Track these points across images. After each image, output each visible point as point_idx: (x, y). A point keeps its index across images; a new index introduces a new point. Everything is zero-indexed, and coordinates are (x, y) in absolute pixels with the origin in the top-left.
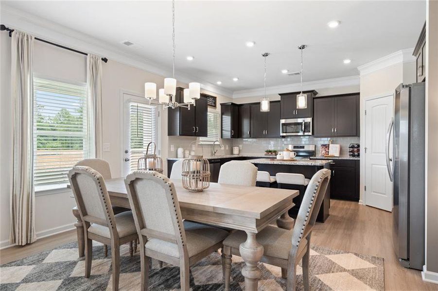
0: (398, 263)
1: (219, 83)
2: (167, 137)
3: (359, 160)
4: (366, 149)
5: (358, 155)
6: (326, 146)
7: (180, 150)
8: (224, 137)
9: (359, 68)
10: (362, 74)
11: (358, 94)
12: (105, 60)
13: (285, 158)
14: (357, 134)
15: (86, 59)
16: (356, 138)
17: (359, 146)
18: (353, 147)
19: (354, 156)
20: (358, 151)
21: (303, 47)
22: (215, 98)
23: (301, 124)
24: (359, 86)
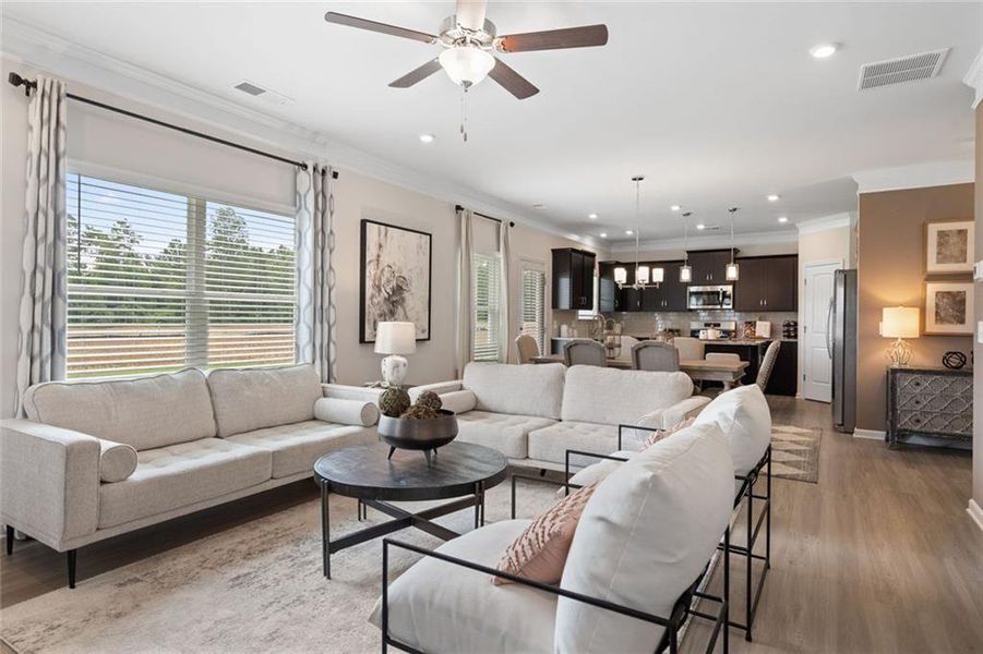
0: (835, 430)
1: (604, 235)
2: (551, 310)
3: (796, 343)
4: (805, 328)
5: (796, 337)
6: (752, 324)
7: (564, 328)
8: (602, 310)
9: (797, 225)
10: (801, 232)
11: (796, 256)
12: (512, 224)
13: (710, 338)
14: (794, 308)
15: (499, 226)
16: (792, 313)
17: (796, 324)
18: (788, 325)
19: (789, 337)
20: (796, 330)
21: (735, 210)
22: (593, 255)
23: (718, 293)
24: (797, 243)
